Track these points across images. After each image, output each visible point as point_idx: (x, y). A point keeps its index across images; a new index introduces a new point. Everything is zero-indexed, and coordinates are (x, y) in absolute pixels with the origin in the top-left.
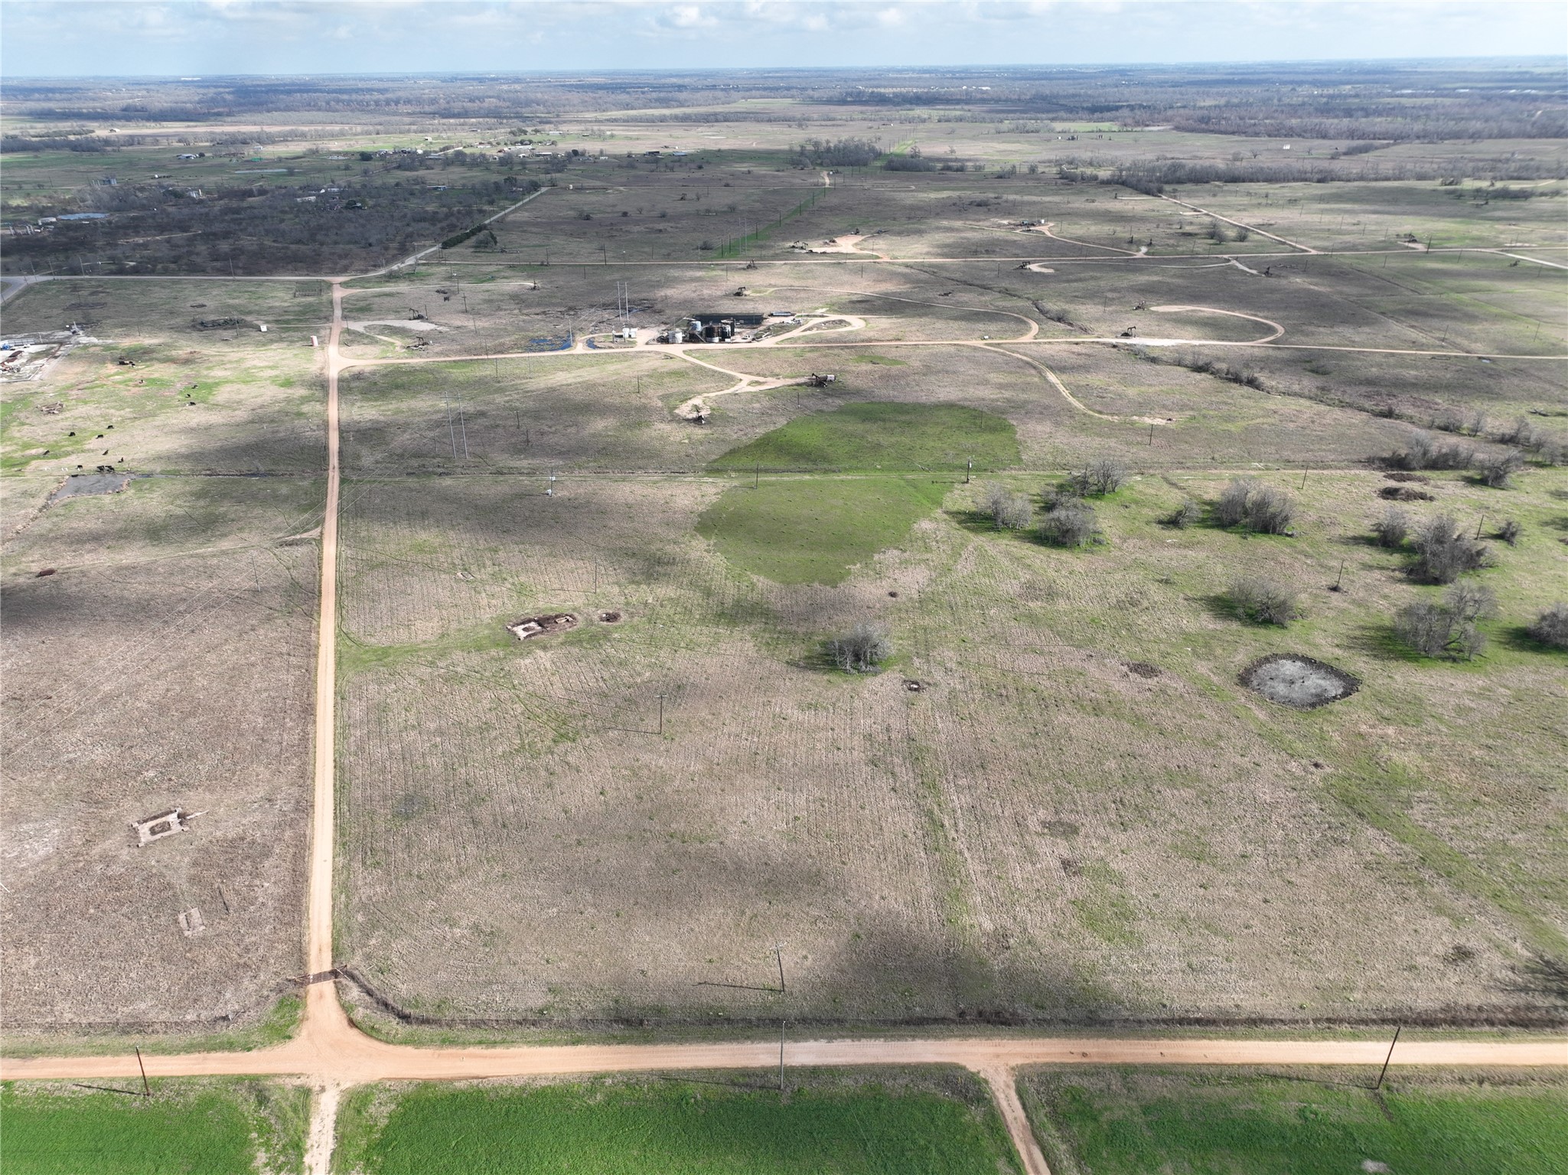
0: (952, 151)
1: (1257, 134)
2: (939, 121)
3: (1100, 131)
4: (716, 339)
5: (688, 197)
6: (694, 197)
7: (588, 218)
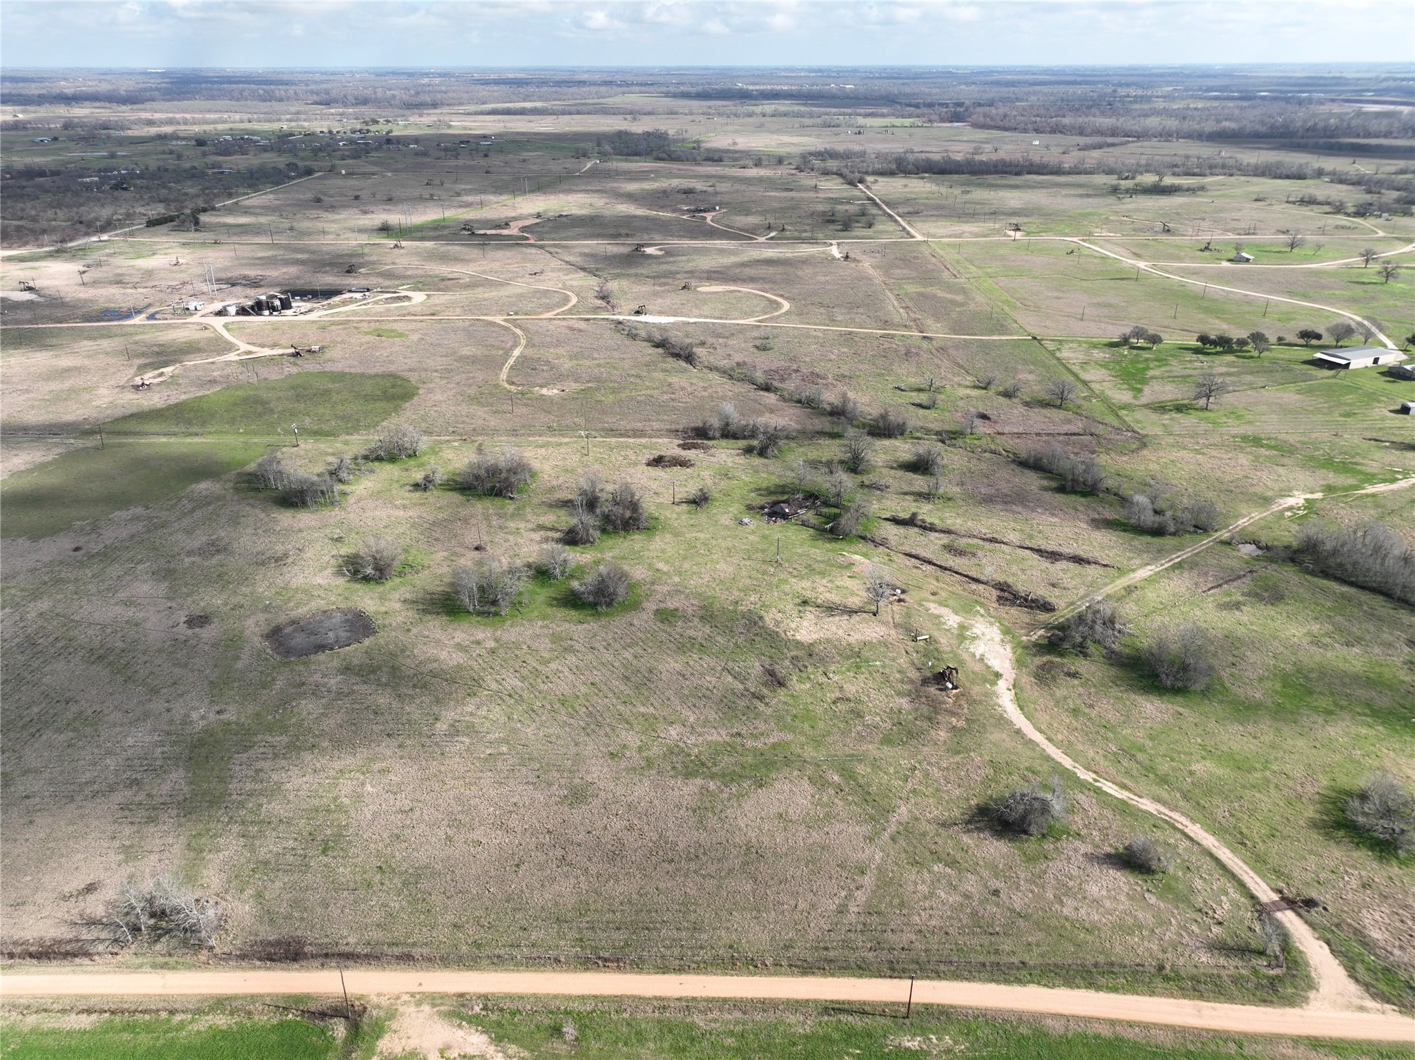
0: (735, 143)
3: (894, 126)
4: (266, 312)
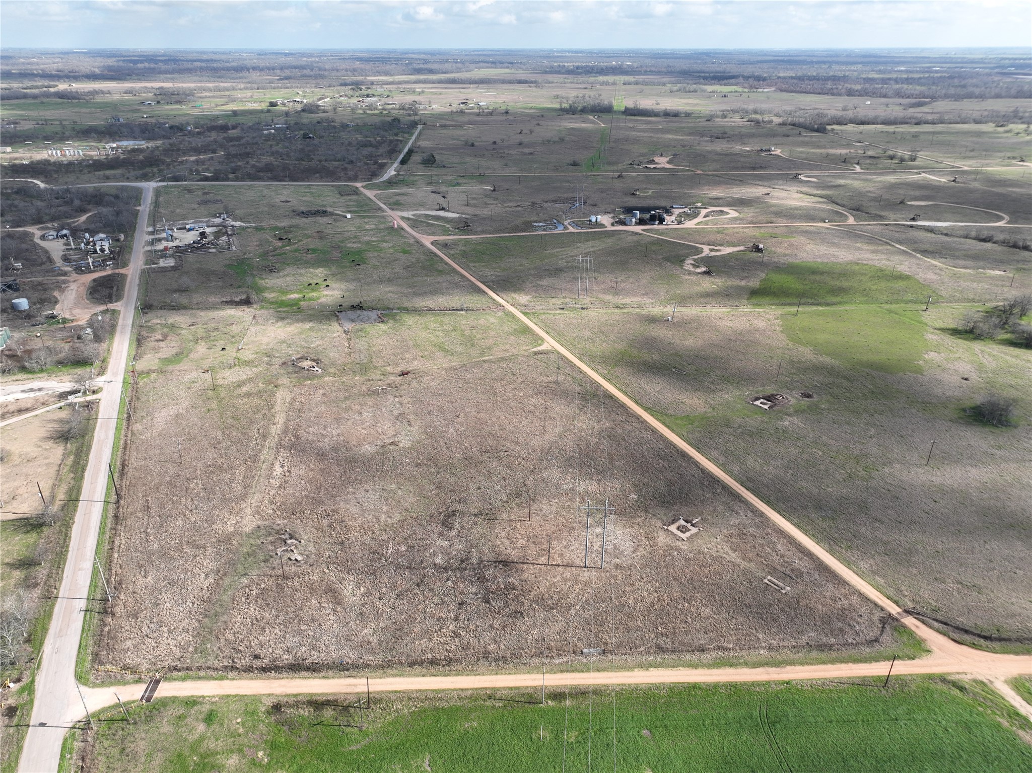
1: (840, 95)
2: (624, 84)
4: (657, 222)
5: (524, 132)
6: (528, 132)
7: (473, 145)
